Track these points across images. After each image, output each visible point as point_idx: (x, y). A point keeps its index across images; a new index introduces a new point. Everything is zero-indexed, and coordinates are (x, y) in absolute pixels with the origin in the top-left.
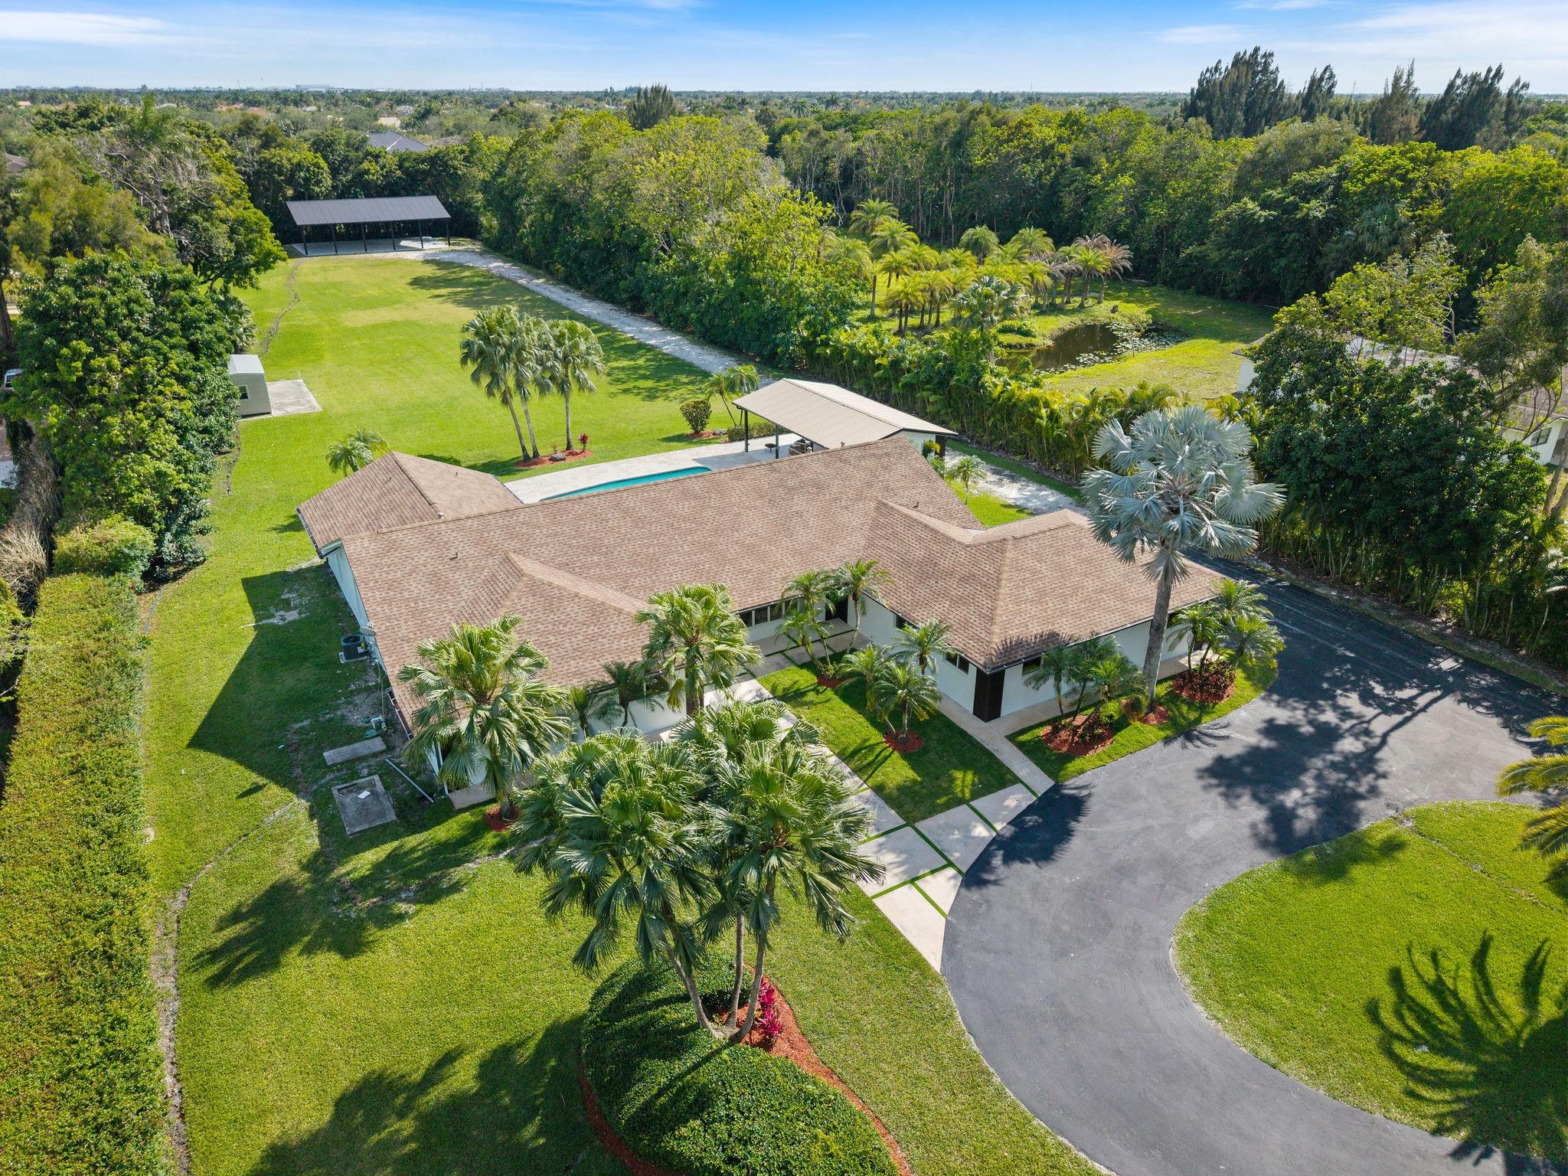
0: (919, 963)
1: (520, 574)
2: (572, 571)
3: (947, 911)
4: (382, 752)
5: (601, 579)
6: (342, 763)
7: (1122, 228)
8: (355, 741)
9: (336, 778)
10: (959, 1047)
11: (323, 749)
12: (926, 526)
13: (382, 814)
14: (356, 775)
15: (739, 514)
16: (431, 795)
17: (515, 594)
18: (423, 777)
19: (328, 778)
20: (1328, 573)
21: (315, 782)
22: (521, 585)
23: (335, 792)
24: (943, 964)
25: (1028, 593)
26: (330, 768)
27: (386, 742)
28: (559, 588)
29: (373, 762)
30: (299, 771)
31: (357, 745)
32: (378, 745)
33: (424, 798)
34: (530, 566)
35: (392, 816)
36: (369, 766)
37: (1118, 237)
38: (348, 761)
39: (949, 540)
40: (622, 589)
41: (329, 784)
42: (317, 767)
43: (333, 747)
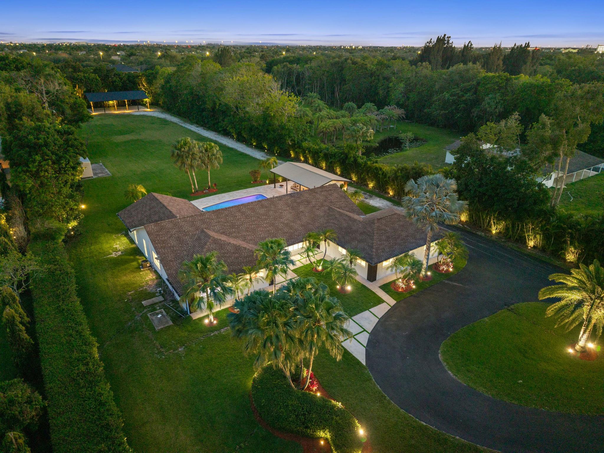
0: (359, 363)
1: (208, 236)
2: (226, 235)
3: (365, 346)
4: (162, 301)
5: (236, 237)
6: (149, 305)
7: (401, 103)
8: (152, 297)
9: (148, 311)
10: (374, 389)
11: (142, 301)
12: (347, 215)
13: (167, 322)
14: (155, 309)
15: (281, 213)
16: (183, 315)
17: (209, 243)
18: (179, 309)
19: (145, 311)
20: (481, 227)
21: (141, 312)
22: (210, 240)
23: (149, 316)
24: (366, 363)
25: (384, 237)
26: (145, 308)
27: (163, 297)
28: (224, 241)
29: (160, 304)
30: (134, 309)
31: (153, 299)
32: (161, 298)
33: (181, 316)
34: (211, 233)
35: (171, 323)
36: (159, 306)
37: (399, 105)
38: (151, 305)
39: (355, 220)
40: (244, 241)
41: (146, 313)
42: (140, 307)
43: (145, 300)
